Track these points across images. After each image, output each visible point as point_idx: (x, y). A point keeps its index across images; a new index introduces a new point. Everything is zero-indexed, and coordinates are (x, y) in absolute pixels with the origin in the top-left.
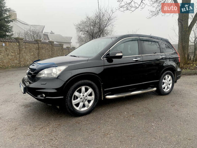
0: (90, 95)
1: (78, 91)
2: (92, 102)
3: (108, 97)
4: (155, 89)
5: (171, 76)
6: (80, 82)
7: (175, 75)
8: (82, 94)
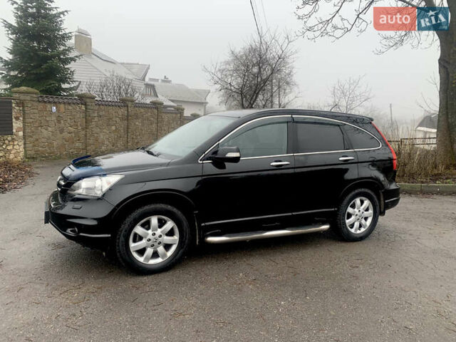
0: (171, 233)
1: (143, 226)
2: (173, 248)
3: (211, 239)
4: (326, 227)
5: (369, 199)
6: (147, 208)
7: (382, 199)
8: (150, 232)
